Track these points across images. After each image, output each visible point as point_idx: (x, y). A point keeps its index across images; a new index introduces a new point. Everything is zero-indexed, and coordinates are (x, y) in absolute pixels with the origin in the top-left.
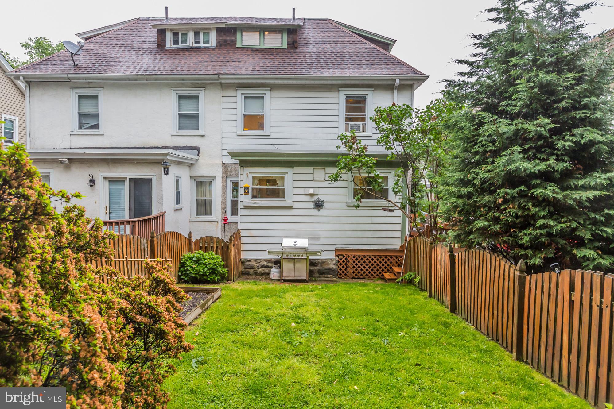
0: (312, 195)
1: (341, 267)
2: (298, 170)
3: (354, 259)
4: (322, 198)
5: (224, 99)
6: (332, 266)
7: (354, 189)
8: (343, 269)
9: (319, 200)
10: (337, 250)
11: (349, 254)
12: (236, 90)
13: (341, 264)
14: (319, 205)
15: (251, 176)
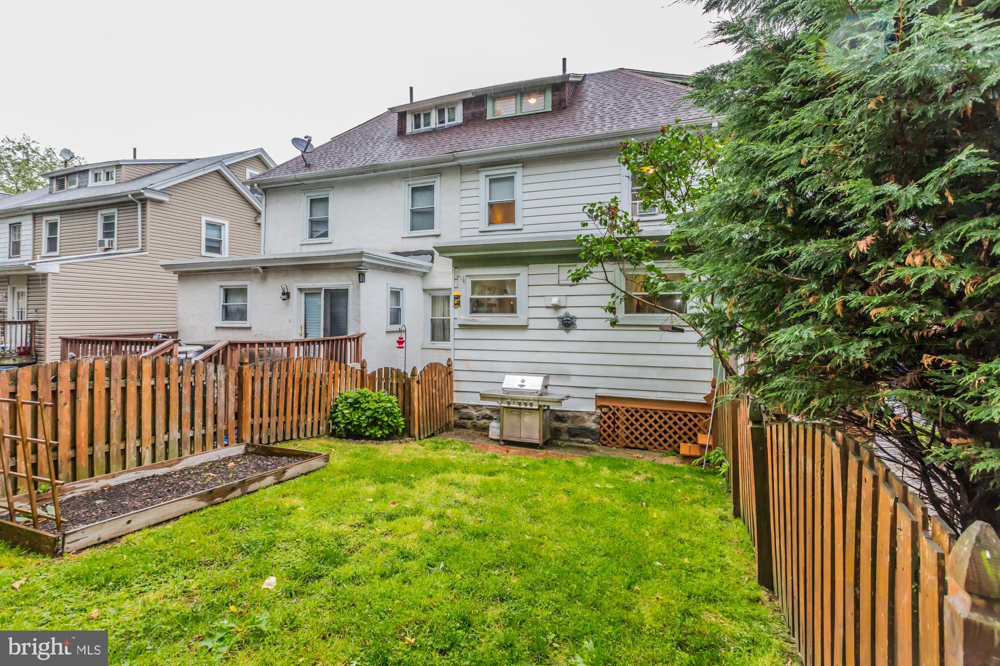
0: (556, 307)
1: (605, 426)
2: (534, 268)
3: (628, 415)
4: (572, 312)
5: (464, 186)
6: (591, 425)
8: (610, 431)
9: (567, 315)
10: (599, 398)
11: (619, 405)
12: (478, 172)
13: (605, 422)
14: (568, 324)
15: (469, 281)
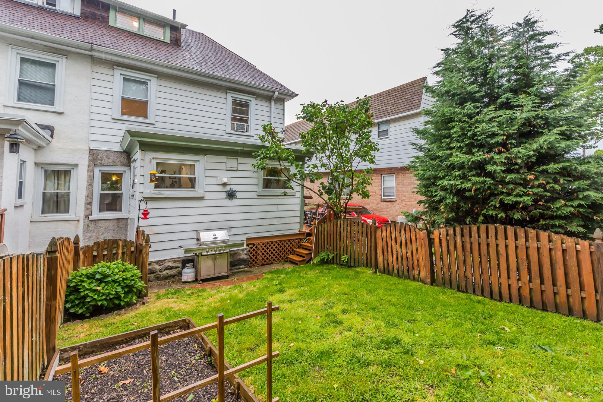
0: (225, 185)
1: (251, 255)
2: (209, 158)
3: (263, 246)
4: (235, 188)
5: (96, 75)
6: (244, 256)
7: (264, 179)
8: (254, 258)
9: (231, 190)
10: (248, 239)
11: (259, 242)
12: (113, 69)
13: (251, 253)
14: (231, 195)
15: (154, 162)
